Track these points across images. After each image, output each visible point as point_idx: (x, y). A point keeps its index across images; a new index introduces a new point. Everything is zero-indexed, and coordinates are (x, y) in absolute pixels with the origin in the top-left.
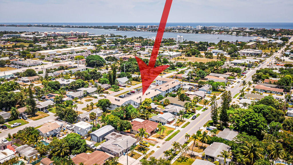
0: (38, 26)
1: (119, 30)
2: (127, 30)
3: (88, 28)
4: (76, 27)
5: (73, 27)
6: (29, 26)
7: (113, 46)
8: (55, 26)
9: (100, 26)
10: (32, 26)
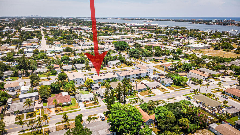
0: (138, 19)
1: (193, 23)
2: (200, 23)
3: (171, 21)
4: (162, 20)
5: (160, 20)
6: (132, 19)
7: (164, 35)
8: (149, 20)
9: (181, 20)
10: (134, 19)
